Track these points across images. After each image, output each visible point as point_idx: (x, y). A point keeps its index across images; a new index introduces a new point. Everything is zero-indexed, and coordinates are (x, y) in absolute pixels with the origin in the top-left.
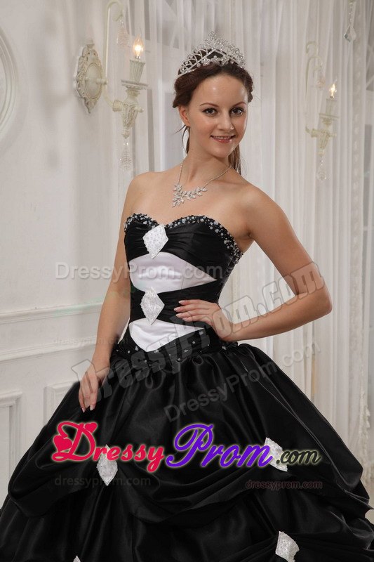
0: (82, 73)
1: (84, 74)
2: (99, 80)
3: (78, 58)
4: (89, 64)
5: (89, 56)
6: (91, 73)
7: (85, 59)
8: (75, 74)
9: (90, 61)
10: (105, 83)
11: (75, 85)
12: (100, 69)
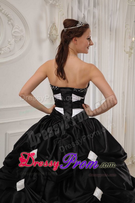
0: (51, 32)
1: (52, 33)
2: (56, 34)
3: (50, 27)
4: (53, 29)
5: (53, 27)
6: (54, 32)
7: (52, 28)
8: (49, 33)
9: (54, 29)
10: (58, 35)
11: (49, 36)
12: (57, 31)
